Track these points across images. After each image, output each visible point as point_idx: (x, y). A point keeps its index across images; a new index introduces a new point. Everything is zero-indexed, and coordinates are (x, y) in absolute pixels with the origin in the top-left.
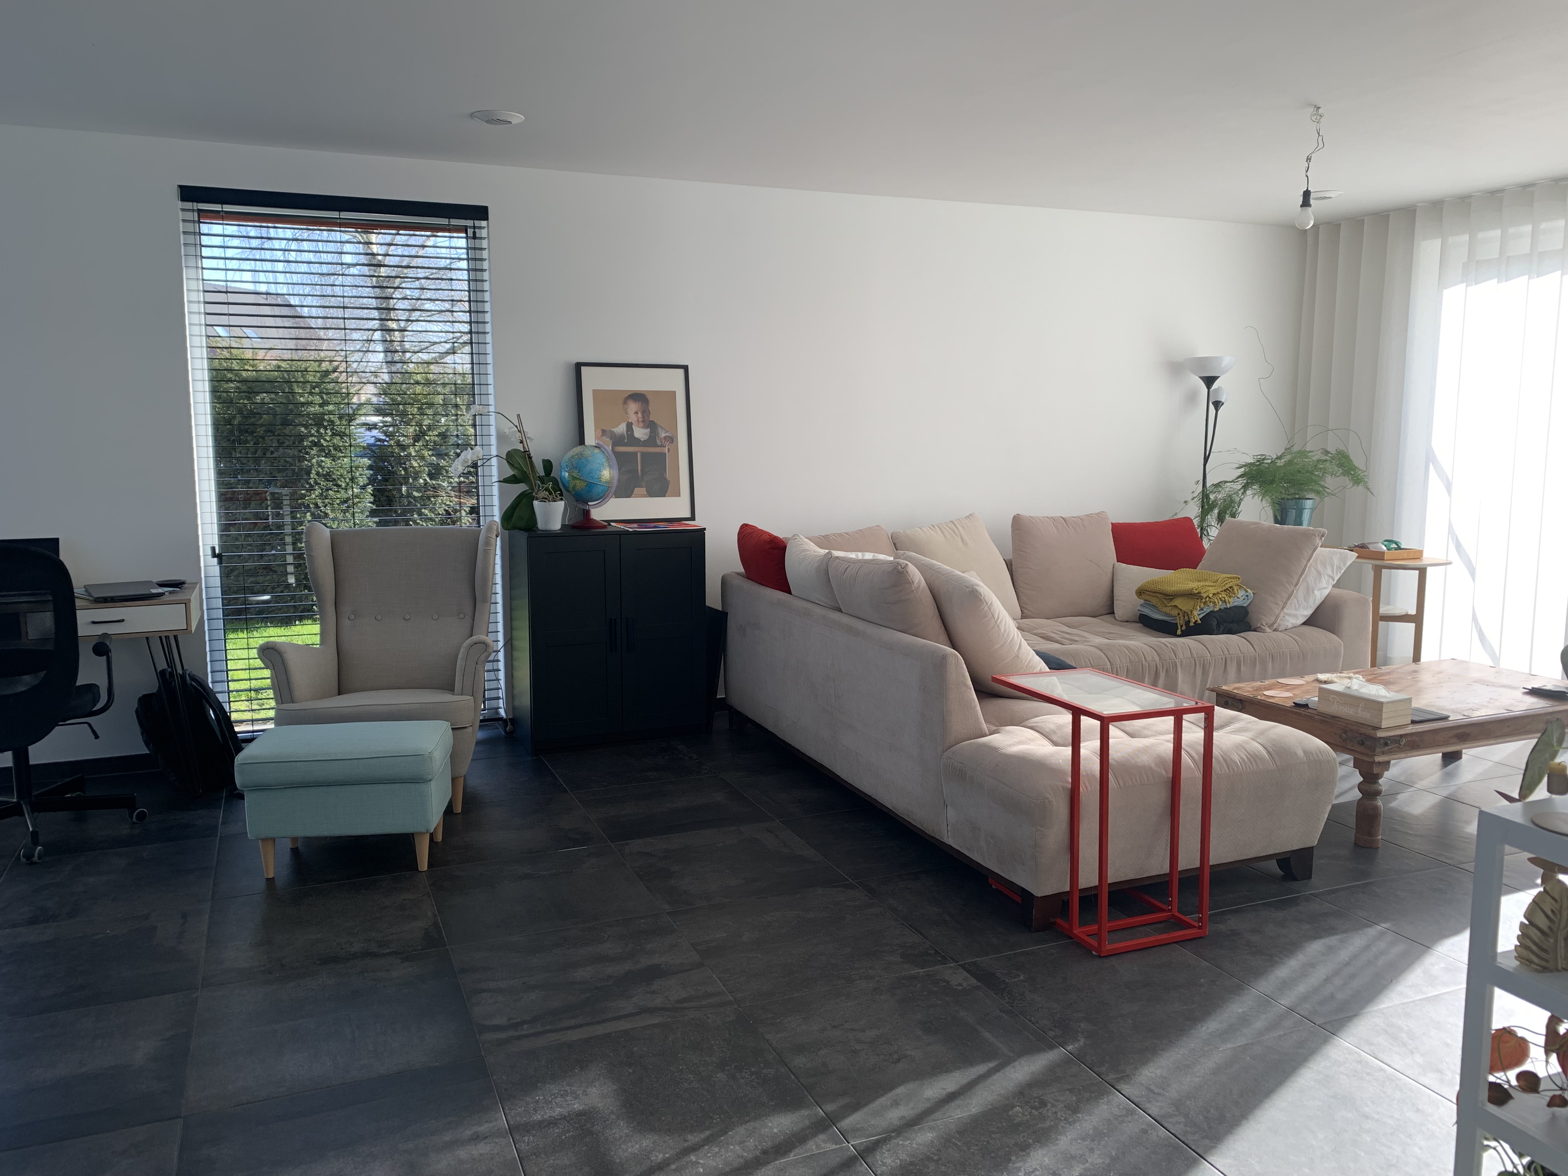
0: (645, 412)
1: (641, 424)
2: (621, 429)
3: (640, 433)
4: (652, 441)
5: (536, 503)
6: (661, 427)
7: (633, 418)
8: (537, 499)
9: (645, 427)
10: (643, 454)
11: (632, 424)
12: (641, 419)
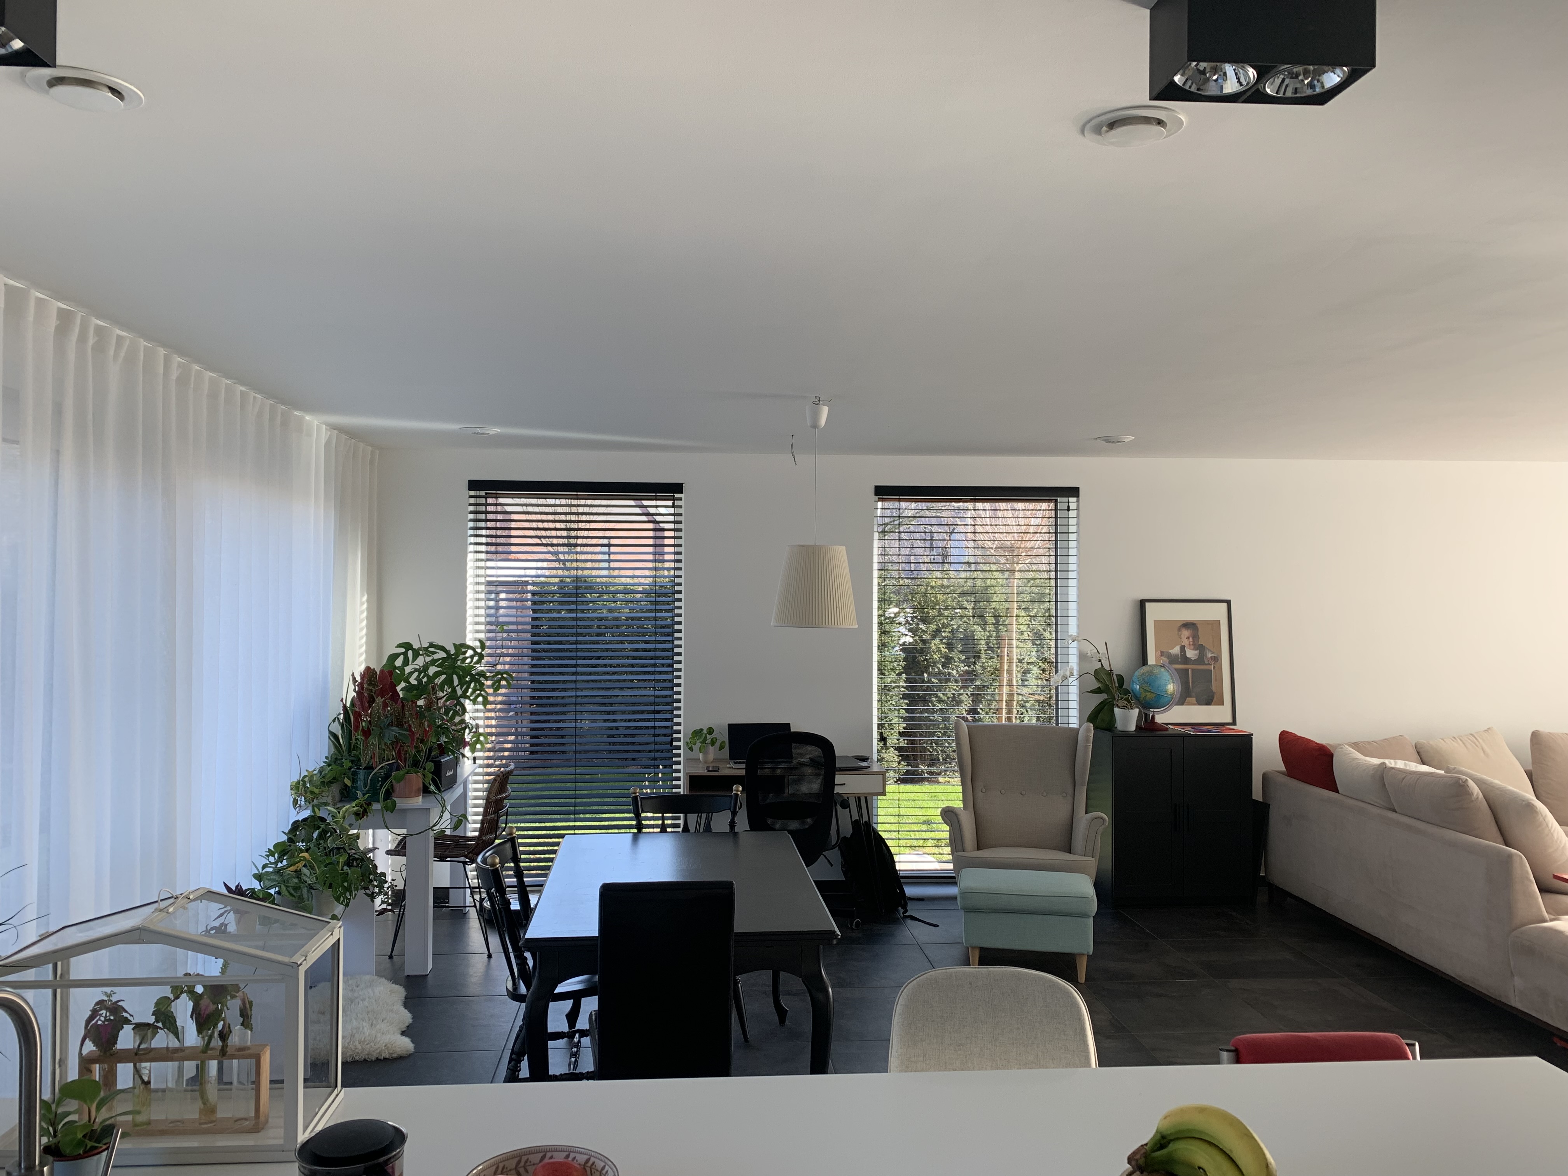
0: (1195, 637)
1: (1192, 647)
2: (1176, 650)
3: (1191, 654)
4: (1200, 660)
5: (1116, 710)
6: (1209, 649)
7: (1185, 642)
8: (1118, 706)
9: (1195, 649)
10: (1193, 670)
11: (1184, 646)
12: (1191, 643)
